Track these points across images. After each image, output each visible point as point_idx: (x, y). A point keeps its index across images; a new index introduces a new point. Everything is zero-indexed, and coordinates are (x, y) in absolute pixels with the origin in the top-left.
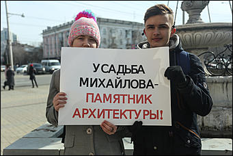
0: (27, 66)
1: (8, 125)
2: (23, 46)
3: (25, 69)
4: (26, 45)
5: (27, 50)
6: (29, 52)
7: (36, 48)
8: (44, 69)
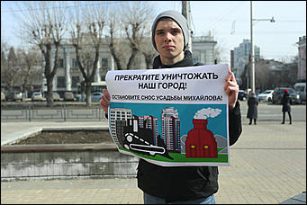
0: (273, 91)
1: (255, 173)
2: (268, 62)
3: (270, 95)
4: (272, 60)
5: (273, 67)
6: (276, 71)
7: (286, 65)
8: (298, 97)
